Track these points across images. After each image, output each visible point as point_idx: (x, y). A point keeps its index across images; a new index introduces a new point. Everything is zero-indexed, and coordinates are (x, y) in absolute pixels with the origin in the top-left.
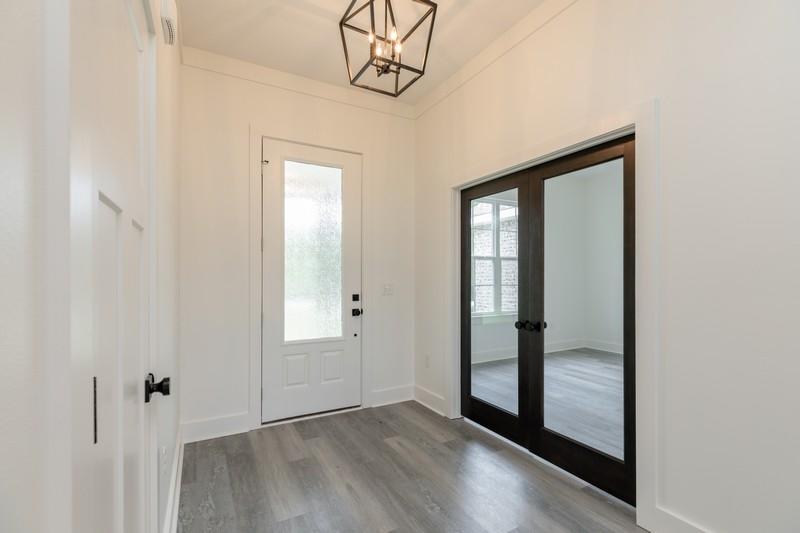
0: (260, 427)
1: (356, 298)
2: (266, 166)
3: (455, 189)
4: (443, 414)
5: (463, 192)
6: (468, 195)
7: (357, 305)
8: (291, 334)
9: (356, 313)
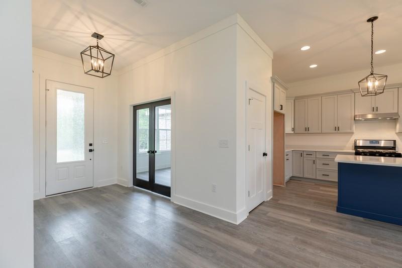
0: (45, 197)
1: (91, 145)
2: (48, 92)
3: (131, 105)
4: (126, 186)
5: (134, 107)
6: (136, 108)
7: (91, 148)
8: (60, 160)
9: (91, 151)
